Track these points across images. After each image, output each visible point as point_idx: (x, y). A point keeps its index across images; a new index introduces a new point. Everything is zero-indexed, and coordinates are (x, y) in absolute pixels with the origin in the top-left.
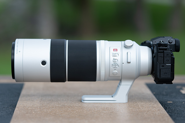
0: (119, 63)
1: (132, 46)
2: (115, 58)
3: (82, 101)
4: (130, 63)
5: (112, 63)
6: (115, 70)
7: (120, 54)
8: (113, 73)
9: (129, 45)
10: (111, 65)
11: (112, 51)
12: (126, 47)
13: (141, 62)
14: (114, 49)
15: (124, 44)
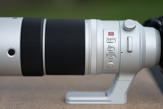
0: (116, 51)
1: (134, 28)
2: (111, 45)
3: (66, 102)
4: (131, 52)
5: (106, 51)
6: (110, 62)
7: (117, 40)
8: (108, 66)
9: (130, 27)
10: (105, 55)
11: (106, 35)
12: (126, 29)
13: (146, 50)
14: (109, 33)
15: (124, 26)
